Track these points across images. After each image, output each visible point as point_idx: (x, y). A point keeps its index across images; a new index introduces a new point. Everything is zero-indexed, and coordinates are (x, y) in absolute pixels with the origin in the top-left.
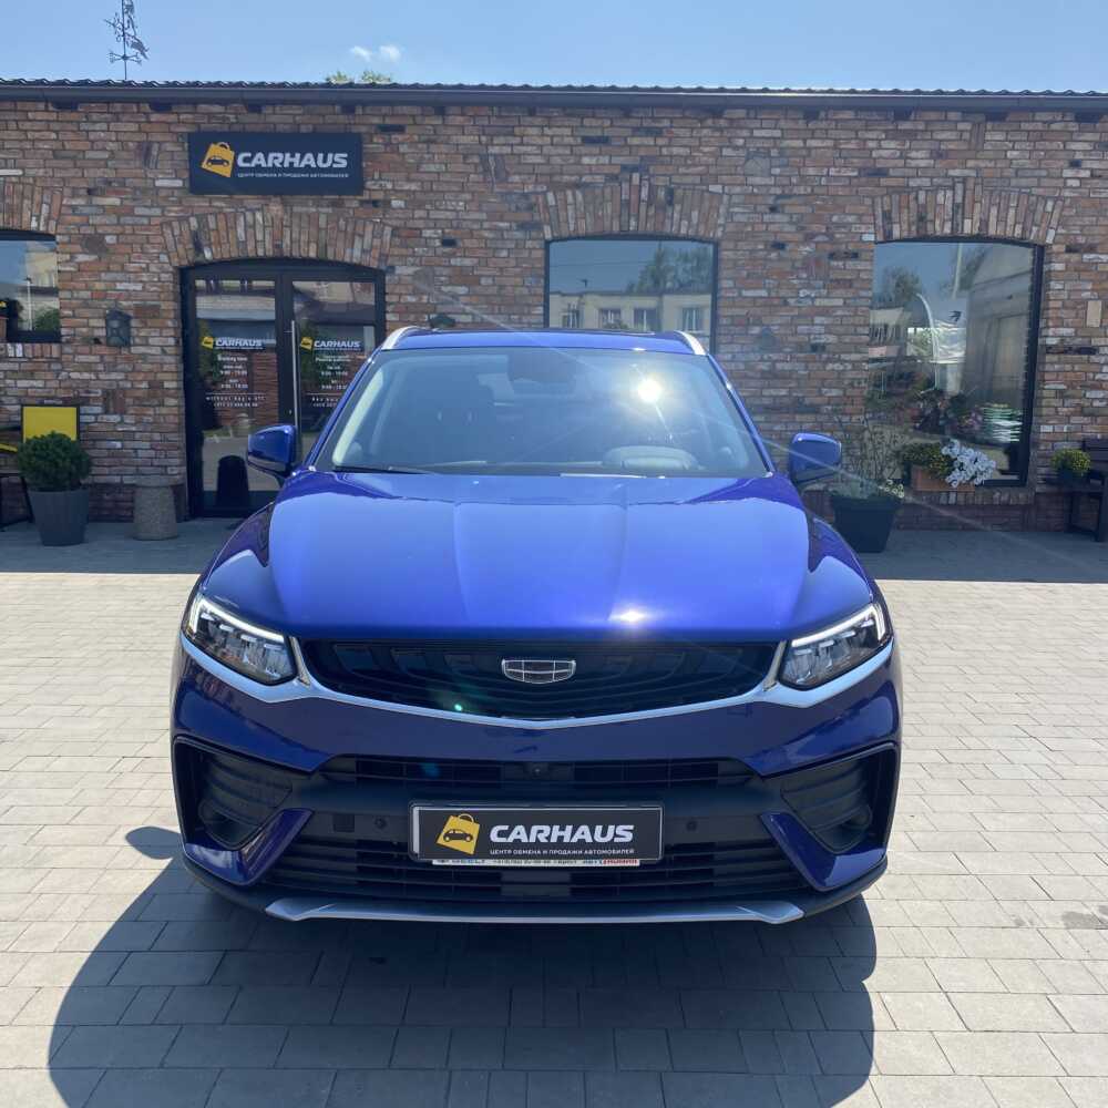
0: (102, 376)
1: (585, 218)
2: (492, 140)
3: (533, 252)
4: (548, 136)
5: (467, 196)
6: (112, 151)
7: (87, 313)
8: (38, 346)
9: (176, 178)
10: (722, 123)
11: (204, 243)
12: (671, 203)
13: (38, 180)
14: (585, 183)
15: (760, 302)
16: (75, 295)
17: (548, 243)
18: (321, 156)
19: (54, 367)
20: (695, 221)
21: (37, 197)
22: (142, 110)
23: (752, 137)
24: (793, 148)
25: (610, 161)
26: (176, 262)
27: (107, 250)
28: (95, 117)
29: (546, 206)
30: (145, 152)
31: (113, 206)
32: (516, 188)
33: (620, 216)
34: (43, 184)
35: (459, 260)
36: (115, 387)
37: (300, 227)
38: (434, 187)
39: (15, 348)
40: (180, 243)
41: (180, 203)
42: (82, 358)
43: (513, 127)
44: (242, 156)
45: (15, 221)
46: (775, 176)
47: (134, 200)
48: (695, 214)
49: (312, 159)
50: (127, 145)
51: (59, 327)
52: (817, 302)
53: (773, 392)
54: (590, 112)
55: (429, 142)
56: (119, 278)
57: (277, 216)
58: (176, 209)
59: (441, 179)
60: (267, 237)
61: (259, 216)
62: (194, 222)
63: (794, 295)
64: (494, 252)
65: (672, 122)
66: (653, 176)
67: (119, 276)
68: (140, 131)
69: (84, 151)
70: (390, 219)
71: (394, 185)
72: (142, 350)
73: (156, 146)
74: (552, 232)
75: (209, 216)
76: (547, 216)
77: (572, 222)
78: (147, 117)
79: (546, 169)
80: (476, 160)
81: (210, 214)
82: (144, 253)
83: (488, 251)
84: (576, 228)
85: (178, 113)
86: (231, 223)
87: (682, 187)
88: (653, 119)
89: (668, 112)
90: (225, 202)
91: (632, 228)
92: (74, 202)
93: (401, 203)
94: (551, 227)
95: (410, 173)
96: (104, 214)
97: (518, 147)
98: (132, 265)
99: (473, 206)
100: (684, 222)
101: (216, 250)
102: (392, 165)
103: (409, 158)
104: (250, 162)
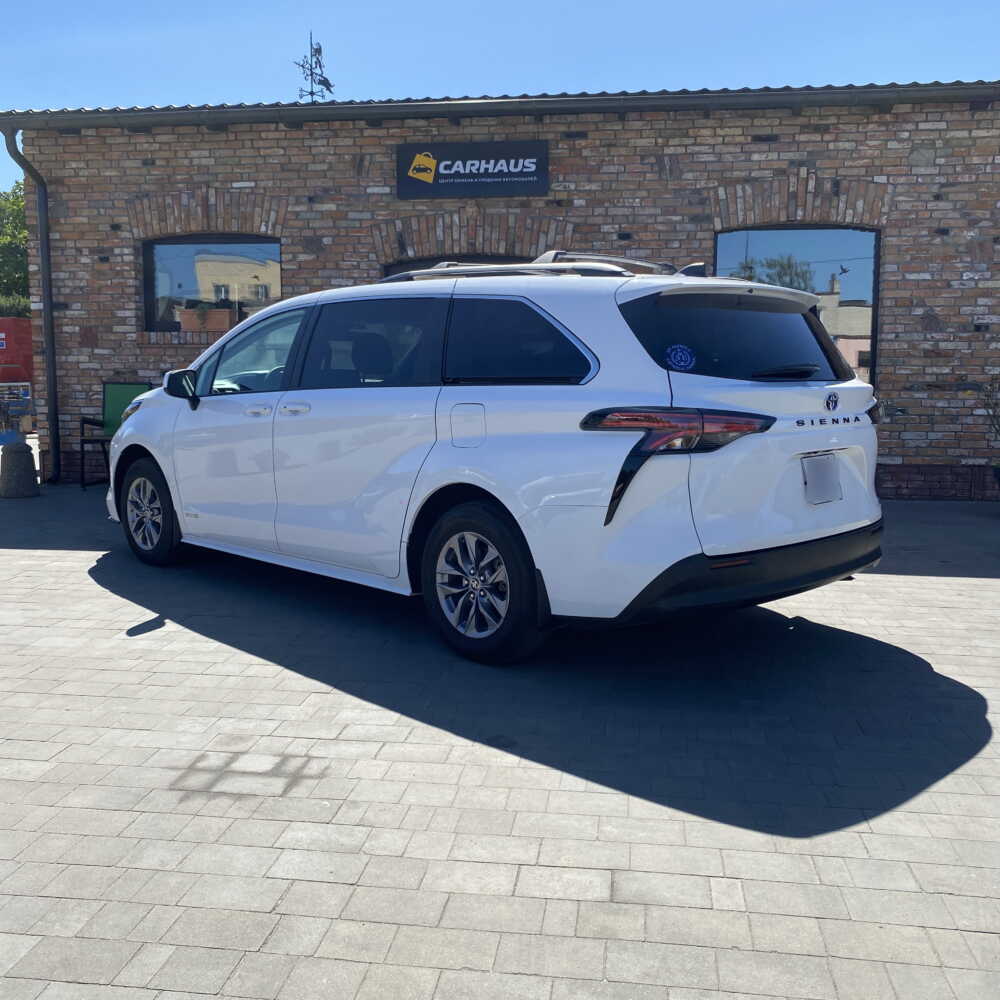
1: (753, 209)
2: (668, 141)
3: (704, 243)
4: (720, 136)
5: (644, 194)
6: (330, 163)
9: (385, 185)
10: (888, 117)
11: (408, 242)
12: (837, 194)
13: (268, 190)
14: (754, 177)
15: (925, 283)
16: (295, 290)
17: (716, 233)
18: (512, 162)
20: (860, 210)
21: (266, 205)
22: (357, 126)
23: (917, 129)
24: (958, 139)
25: (779, 156)
26: (383, 260)
27: (324, 250)
28: (317, 134)
29: (717, 201)
30: (358, 163)
31: (331, 211)
32: (692, 185)
33: (787, 208)
34: (272, 194)
35: (633, 251)
37: (492, 227)
38: (614, 186)
40: (386, 242)
41: (387, 207)
43: (687, 129)
44: (442, 165)
45: (247, 226)
46: (939, 165)
47: (348, 205)
48: (860, 204)
50: (344, 157)
52: (980, 286)
53: (935, 370)
54: (759, 111)
55: (610, 145)
56: (334, 275)
57: (472, 216)
58: (383, 213)
59: (621, 178)
60: (463, 237)
61: (456, 218)
62: (399, 224)
63: (956, 278)
64: (666, 244)
65: (839, 118)
66: (820, 169)
67: (333, 273)
68: (355, 145)
69: (307, 164)
70: (572, 217)
71: (576, 186)
73: (368, 157)
74: (722, 222)
75: (412, 219)
76: (718, 209)
77: (741, 214)
78: (362, 134)
79: (717, 167)
80: (652, 160)
81: (415, 216)
82: (354, 252)
83: (660, 243)
84: (745, 220)
85: (388, 128)
86: (431, 224)
87: (848, 178)
88: (821, 117)
89: (836, 110)
90: (427, 206)
91: (799, 218)
92: (297, 209)
93: (582, 202)
94: (721, 219)
95: (592, 173)
96: (322, 219)
97: (692, 147)
98: (345, 263)
99: (648, 202)
100: (850, 211)
101: (418, 248)
102: (574, 168)
103: (591, 161)
104: (450, 169)
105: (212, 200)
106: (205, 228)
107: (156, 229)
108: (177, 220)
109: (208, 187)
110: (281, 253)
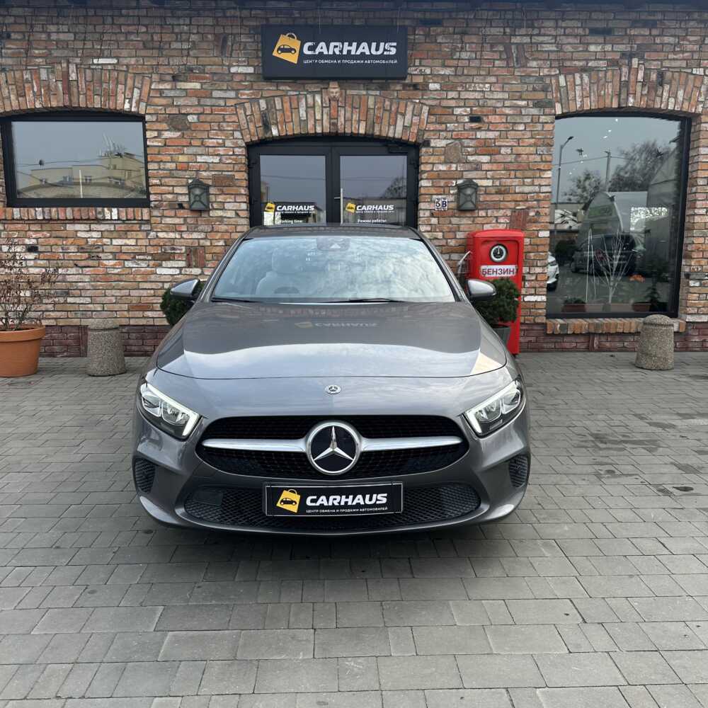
0: (183, 236)
1: (590, 96)
2: (515, 31)
3: (545, 125)
4: (561, 27)
5: (493, 79)
6: (193, 42)
7: (172, 181)
8: (130, 210)
9: (249, 65)
10: (707, 16)
11: (272, 121)
12: (661, 84)
13: (131, 67)
14: (590, 67)
17: (556, 117)
18: (374, 45)
19: (144, 227)
20: (680, 98)
21: (130, 82)
22: (219, 6)
25: (612, 48)
26: (249, 140)
27: (188, 128)
29: (558, 87)
30: (222, 44)
31: (195, 90)
32: (536, 72)
33: (619, 95)
34: (135, 72)
35: (484, 132)
36: (197, 245)
37: (353, 108)
38: (466, 72)
39: (111, 212)
40: (251, 121)
41: (250, 90)
42: (169, 221)
43: (533, 20)
44: (306, 46)
45: (111, 103)
47: (216, 84)
48: (681, 93)
49: (367, 48)
50: (207, 37)
51: (148, 194)
54: (597, 6)
55: (464, 33)
56: (200, 153)
57: (334, 97)
58: (247, 92)
59: (471, 65)
60: (325, 117)
61: (318, 98)
62: (263, 104)
64: (513, 126)
65: (664, 15)
66: (647, 60)
67: (200, 150)
68: (218, 25)
69: (170, 44)
70: (426, 99)
71: (431, 70)
72: (220, 213)
73: (230, 38)
74: (562, 108)
75: (276, 99)
76: (559, 95)
77: (578, 100)
78: (224, 13)
79: (558, 56)
80: (501, 48)
81: (276, 96)
82: (221, 130)
83: (508, 125)
84: (582, 106)
85: (251, 9)
86: (293, 106)
87: (671, 70)
88: (650, 13)
89: (661, 7)
90: (289, 87)
91: (630, 105)
92: (161, 87)
93: (437, 86)
94: (562, 105)
95: (445, 60)
96: (187, 96)
97: (536, 37)
98: (210, 141)
99: (497, 87)
100: (672, 100)
101: (282, 127)
102: (430, 54)
103: (446, 47)
104: (314, 51)
105: (73, 76)
106: (67, 104)
107: (13, 104)
108: (37, 95)
109: (68, 62)
110: (145, 130)
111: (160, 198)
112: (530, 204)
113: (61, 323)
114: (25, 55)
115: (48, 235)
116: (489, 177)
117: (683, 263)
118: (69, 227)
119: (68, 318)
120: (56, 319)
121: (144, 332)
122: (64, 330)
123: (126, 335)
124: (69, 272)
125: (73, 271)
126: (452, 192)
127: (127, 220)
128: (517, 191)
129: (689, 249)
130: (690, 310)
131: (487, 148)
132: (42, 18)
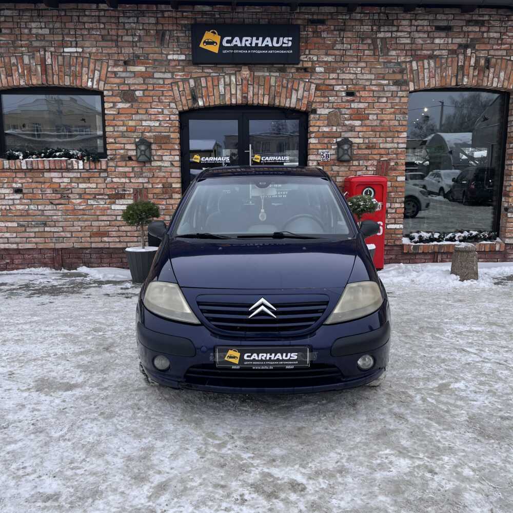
0: (133, 180)
1: (435, 77)
2: (379, 28)
3: (402, 98)
4: (414, 26)
5: (363, 65)
6: (140, 36)
7: (124, 140)
9: (181, 54)
11: (198, 95)
12: (488, 68)
13: (92, 55)
14: (435, 55)
16: (116, 130)
17: (411, 93)
18: (275, 39)
19: (103, 175)
20: (502, 78)
21: (92, 66)
22: (159, 9)
25: (452, 41)
27: (136, 101)
29: (412, 70)
30: (161, 37)
31: (141, 72)
32: (395, 59)
33: (457, 76)
34: (96, 58)
35: (356, 104)
36: (141, 187)
37: (259, 85)
38: (343, 59)
39: (78, 163)
40: (183, 95)
41: (184, 71)
42: (121, 169)
43: (393, 20)
44: (226, 39)
45: (77, 81)
47: (155, 68)
48: (502, 74)
49: (270, 41)
50: (150, 33)
51: (106, 149)
54: (441, 10)
55: (342, 30)
57: (246, 77)
58: (181, 74)
59: (348, 53)
60: (238, 92)
61: (233, 78)
62: (192, 82)
64: (378, 99)
65: (490, 17)
66: (477, 50)
67: (144, 117)
68: (158, 23)
69: (122, 36)
70: (314, 79)
71: (318, 58)
72: (159, 163)
73: (168, 33)
75: (202, 79)
76: (412, 76)
77: (426, 80)
78: (163, 15)
79: (412, 47)
80: (369, 41)
81: (202, 77)
82: (159, 102)
83: (374, 98)
84: (428, 85)
85: (183, 12)
86: (216, 83)
87: (495, 57)
88: (479, 15)
89: (489, 11)
90: (212, 70)
91: (465, 83)
92: (115, 70)
94: (414, 84)
95: (328, 50)
96: (134, 77)
97: (395, 33)
98: (153, 110)
99: (366, 71)
100: (496, 80)
101: (206, 100)
102: (317, 45)
103: (328, 40)
104: (231, 44)
105: (49, 61)
106: (45, 83)
107: (4, 82)
108: (22, 75)
109: (45, 51)
110: (103, 102)
111: (114, 153)
112: (391, 156)
113: (41, 246)
114: (11, 45)
115: (31, 180)
116: (360, 136)
117: (503, 199)
118: (47, 175)
119: (45, 242)
120: (36, 243)
121: (102, 253)
122: (42, 251)
123: (89, 256)
124: (46, 209)
125: (50, 207)
126: (333, 147)
127: (90, 169)
128: (381, 147)
129: (508, 189)
130: (508, 235)
131: (359, 115)
132: (25, 17)
